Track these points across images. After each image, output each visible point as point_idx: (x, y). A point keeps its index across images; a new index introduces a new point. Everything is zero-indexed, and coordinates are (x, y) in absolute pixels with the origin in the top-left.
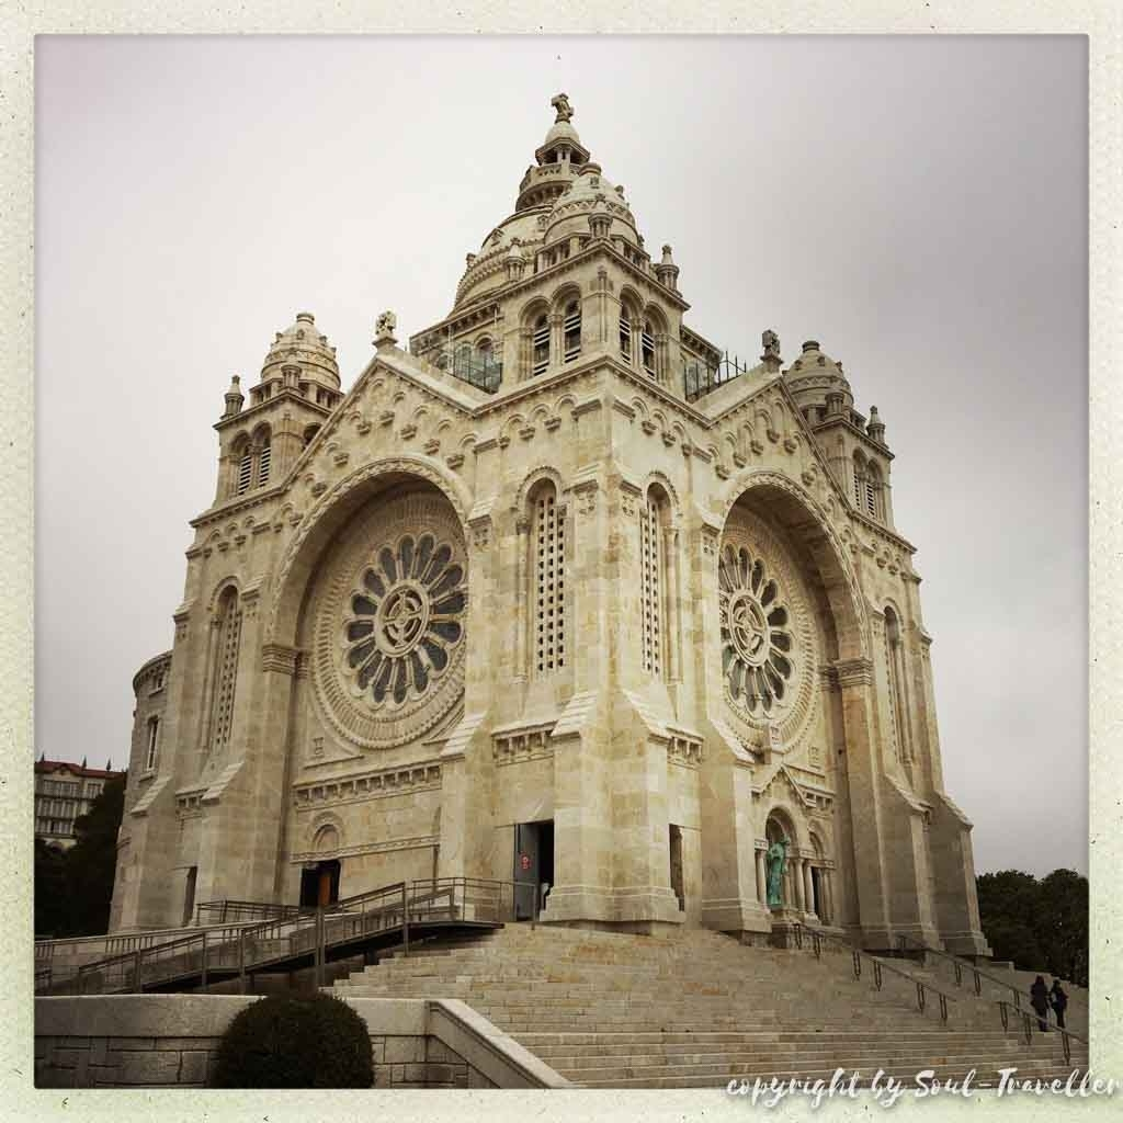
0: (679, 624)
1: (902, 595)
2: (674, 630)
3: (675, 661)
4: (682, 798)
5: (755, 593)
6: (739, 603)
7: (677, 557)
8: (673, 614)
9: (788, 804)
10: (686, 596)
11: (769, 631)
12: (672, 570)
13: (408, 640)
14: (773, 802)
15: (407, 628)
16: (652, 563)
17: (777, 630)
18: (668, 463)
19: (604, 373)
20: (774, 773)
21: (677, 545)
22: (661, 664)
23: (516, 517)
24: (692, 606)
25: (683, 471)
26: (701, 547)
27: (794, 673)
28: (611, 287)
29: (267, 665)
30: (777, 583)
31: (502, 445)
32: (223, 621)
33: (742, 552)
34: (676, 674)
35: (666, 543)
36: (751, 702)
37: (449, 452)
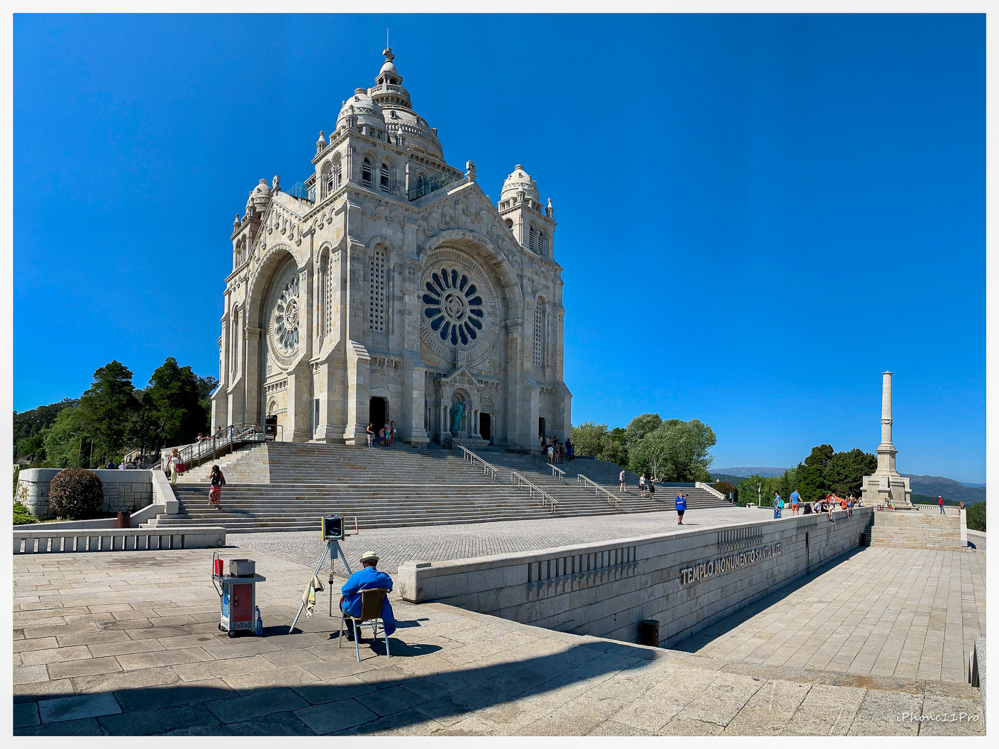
0: (393, 308)
2: (391, 310)
3: (391, 325)
4: (390, 385)
5: (461, 290)
6: (449, 296)
7: (393, 277)
8: (391, 302)
9: (467, 386)
10: (397, 293)
11: (469, 308)
12: (391, 284)
13: (294, 323)
14: (458, 385)
15: (294, 318)
16: (380, 280)
17: (475, 307)
18: (388, 232)
19: (346, 194)
20: (459, 372)
21: (394, 271)
22: (384, 326)
23: (317, 266)
24: (401, 299)
25: (400, 235)
26: (407, 271)
27: (484, 327)
28: (354, 150)
29: (246, 338)
30: (476, 285)
31: (311, 232)
32: (236, 321)
33: (454, 272)
34: (391, 331)
35: (389, 271)
36: (454, 341)
37: (296, 238)
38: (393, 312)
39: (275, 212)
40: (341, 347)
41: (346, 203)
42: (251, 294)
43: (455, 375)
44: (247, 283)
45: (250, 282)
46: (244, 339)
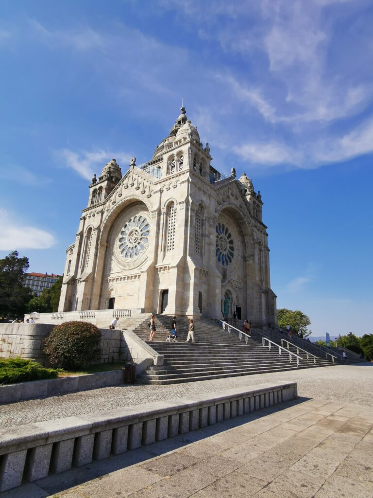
0: (205, 241)
1: (263, 239)
2: (203, 242)
3: (203, 250)
4: (203, 285)
5: (226, 235)
6: (221, 238)
7: (205, 223)
8: (204, 238)
9: (231, 289)
11: (229, 245)
12: (204, 227)
13: (135, 243)
14: (227, 288)
15: (135, 240)
16: (199, 224)
17: (231, 245)
18: (204, 199)
19: (188, 173)
20: (227, 281)
21: (206, 220)
22: (199, 251)
23: (164, 211)
24: (209, 236)
25: (208, 201)
26: (212, 221)
27: (235, 257)
28: (192, 151)
29: (99, 248)
30: (232, 233)
31: (161, 191)
32: (89, 236)
33: (223, 225)
34: (203, 253)
35: (203, 220)
36: (223, 263)
37: (147, 193)
38: (205, 243)
39: (132, 177)
40: (184, 259)
41: (188, 178)
42: (105, 222)
43: (226, 282)
44: (102, 216)
45: (105, 214)
46: (97, 248)
